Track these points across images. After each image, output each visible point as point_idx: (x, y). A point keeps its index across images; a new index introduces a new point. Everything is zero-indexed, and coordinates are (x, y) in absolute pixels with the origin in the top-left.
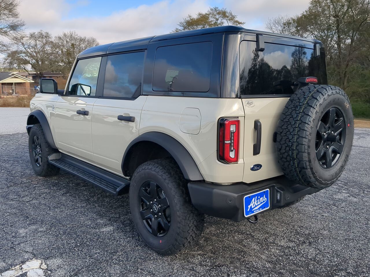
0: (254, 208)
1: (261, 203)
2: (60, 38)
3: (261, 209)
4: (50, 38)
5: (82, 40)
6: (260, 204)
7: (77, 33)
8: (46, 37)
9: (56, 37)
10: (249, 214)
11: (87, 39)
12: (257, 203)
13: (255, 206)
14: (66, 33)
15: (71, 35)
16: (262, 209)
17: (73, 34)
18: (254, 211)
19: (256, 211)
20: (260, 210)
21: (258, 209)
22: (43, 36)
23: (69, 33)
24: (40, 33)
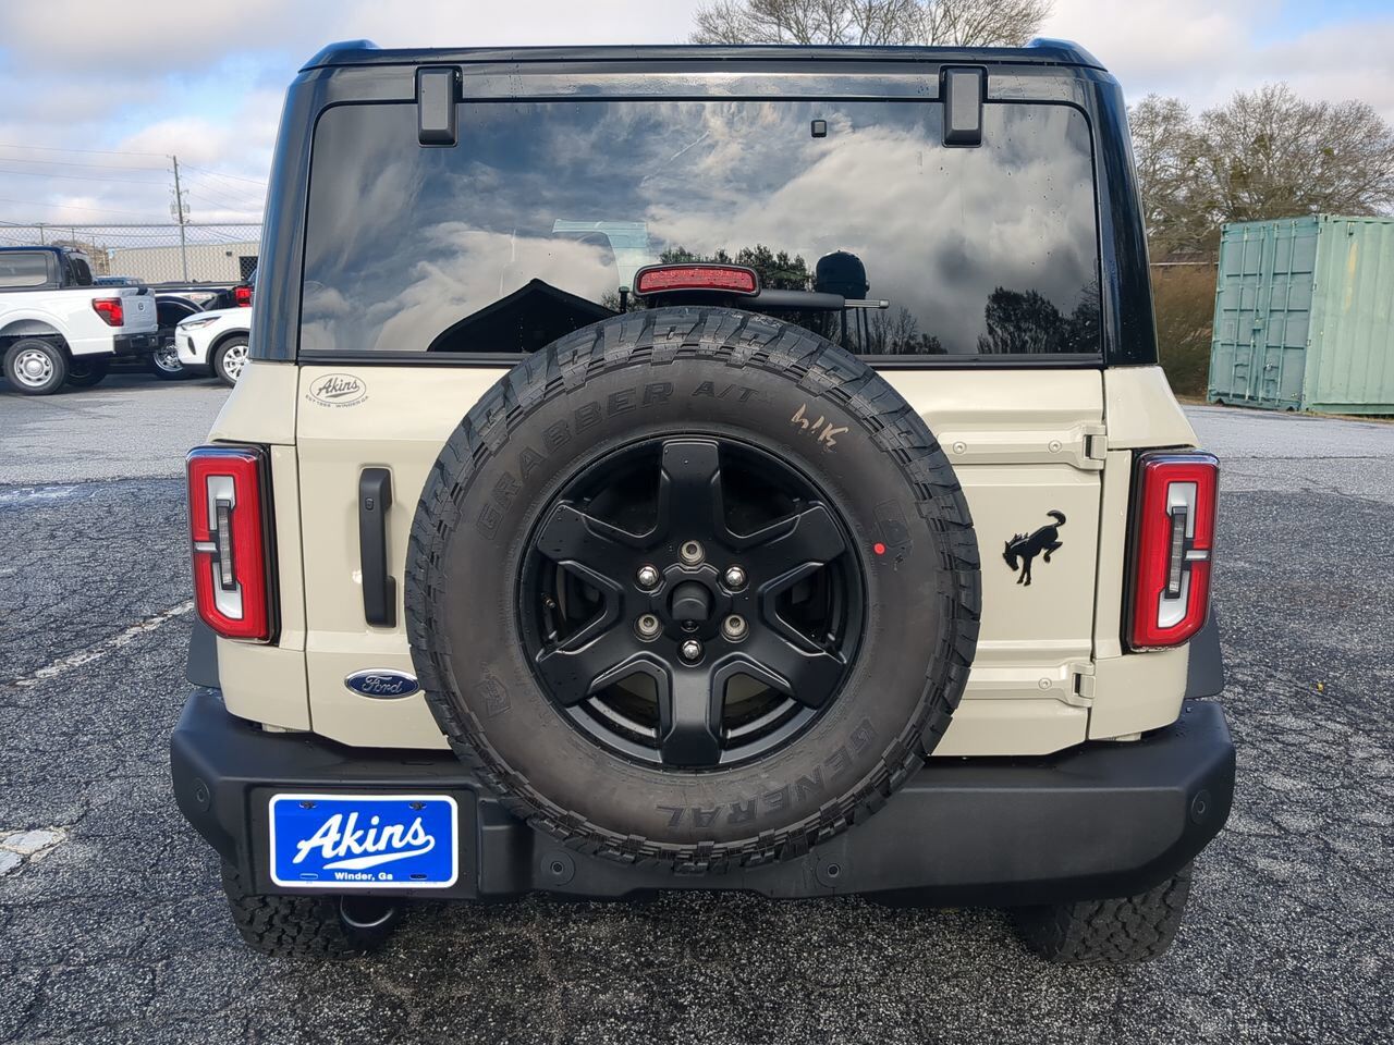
0: (337, 858)
1: (390, 849)
2: (1221, 119)
3: (382, 876)
4: (1183, 120)
5: (1310, 117)
6: (378, 853)
7: (1291, 92)
8: (1166, 119)
9: (1206, 116)
10: (298, 879)
11: (1330, 111)
12: (361, 841)
13: (342, 851)
14: (1249, 95)
15: (1268, 103)
16: (395, 880)
17: (1276, 99)
18: (339, 876)
19: (351, 876)
20: (377, 880)
21: (364, 871)
22: (1157, 115)
23: (1260, 95)
24: (1146, 105)
